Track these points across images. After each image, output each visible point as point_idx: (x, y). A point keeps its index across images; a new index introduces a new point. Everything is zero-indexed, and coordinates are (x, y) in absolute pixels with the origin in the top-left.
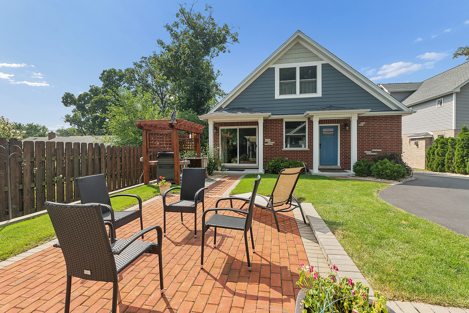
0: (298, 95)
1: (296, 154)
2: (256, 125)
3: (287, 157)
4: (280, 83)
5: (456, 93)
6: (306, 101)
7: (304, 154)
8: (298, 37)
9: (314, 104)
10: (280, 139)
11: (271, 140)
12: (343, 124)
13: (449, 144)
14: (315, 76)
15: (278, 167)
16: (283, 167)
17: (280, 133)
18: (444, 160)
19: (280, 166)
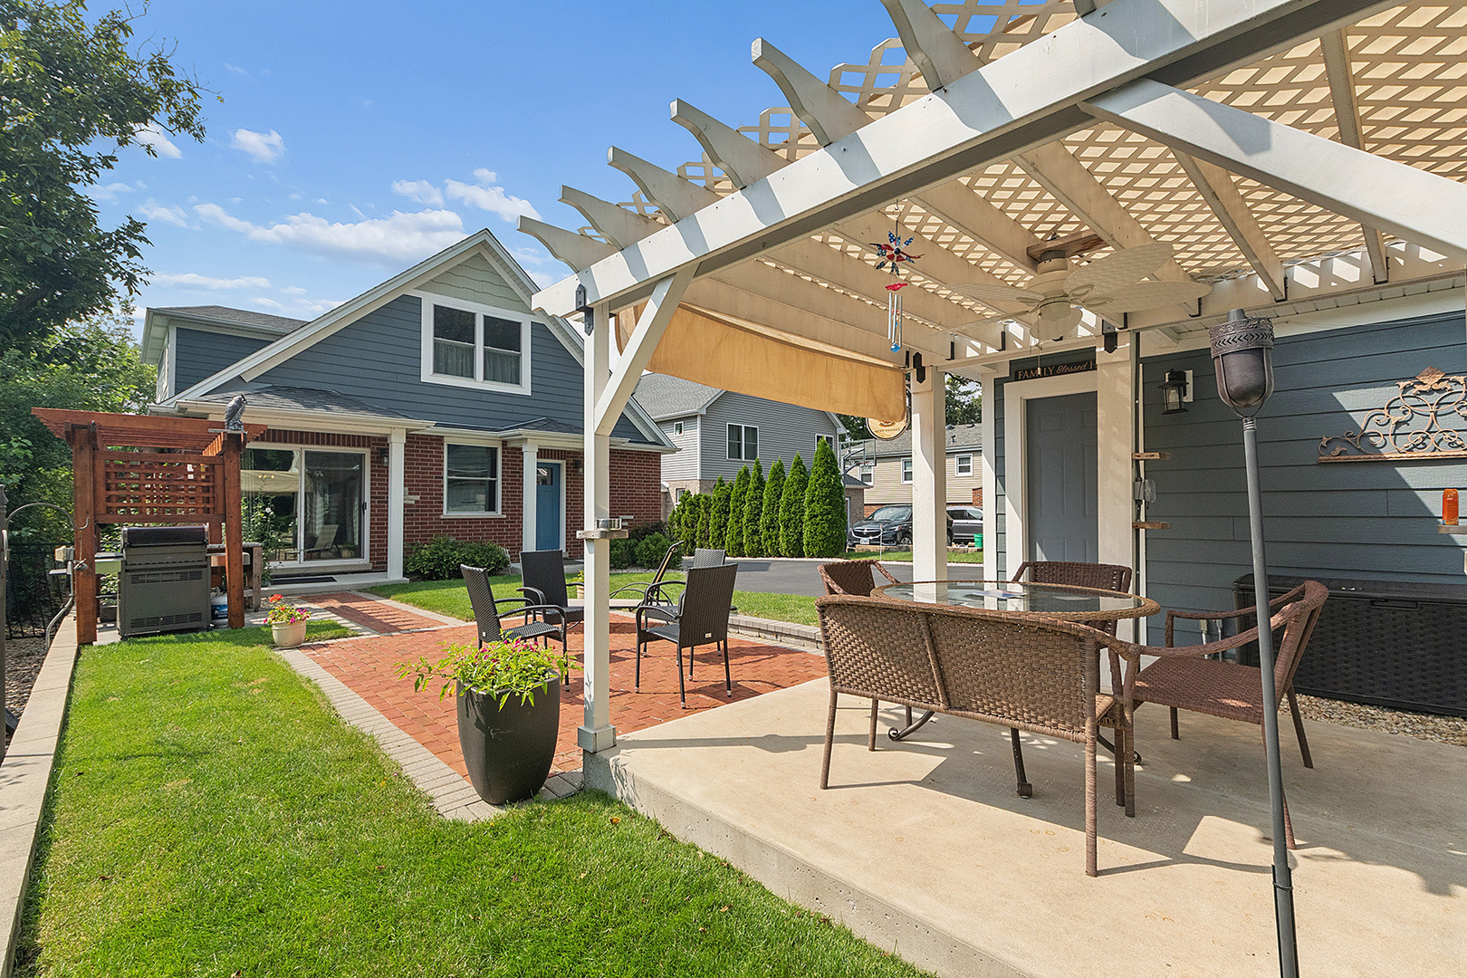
0: (479, 383)
1: (475, 527)
2: (364, 446)
3: (454, 535)
4: (436, 345)
5: (701, 416)
6: (499, 399)
7: (493, 526)
8: (484, 243)
9: (516, 409)
10: (436, 490)
11: (409, 489)
12: (571, 460)
13: (702, 506)
14: (516, 346)
15: (448, 561)
16: (458, 559)
17: (434, 473)
18: (694, 535)
19: (453, 560)
